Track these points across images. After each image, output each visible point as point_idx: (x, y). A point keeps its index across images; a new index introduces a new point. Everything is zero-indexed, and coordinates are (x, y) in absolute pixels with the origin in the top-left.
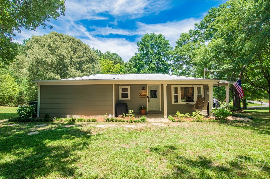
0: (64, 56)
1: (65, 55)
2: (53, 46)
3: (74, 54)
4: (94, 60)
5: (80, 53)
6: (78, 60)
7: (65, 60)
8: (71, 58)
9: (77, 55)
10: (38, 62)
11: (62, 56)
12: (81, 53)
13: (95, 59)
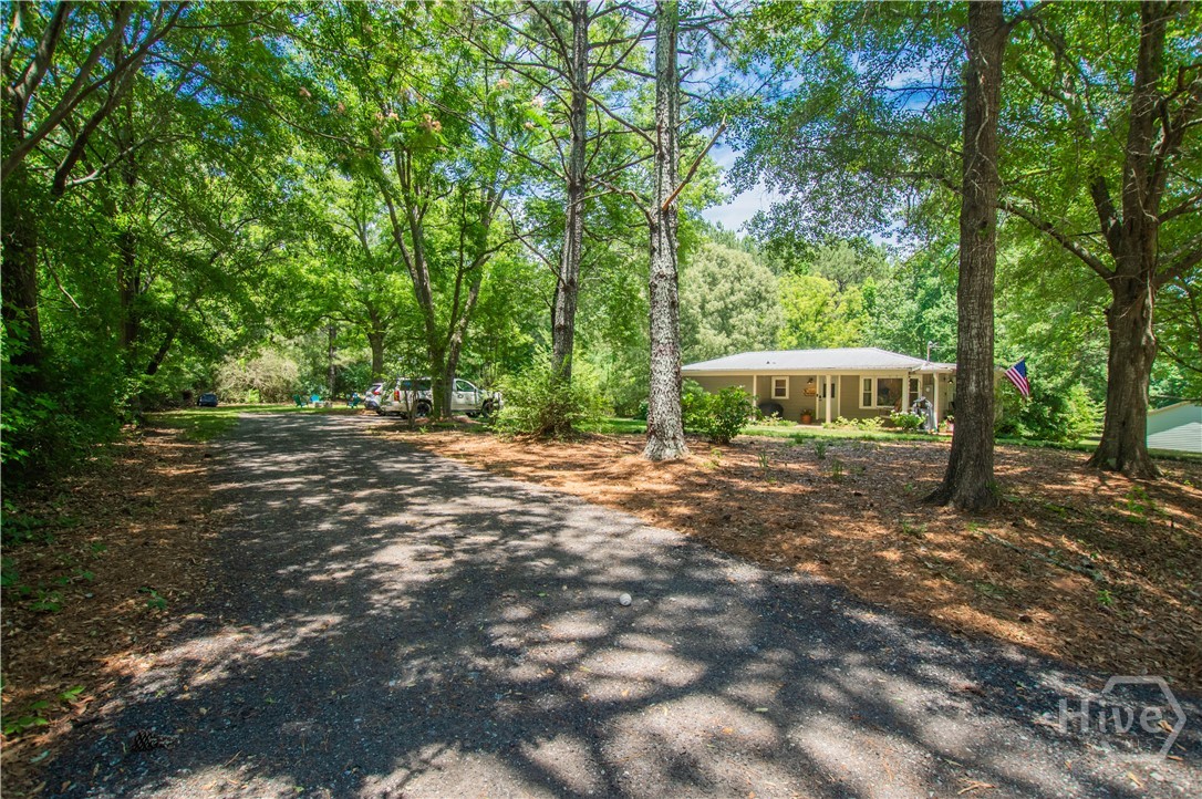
0: (688, 301)
3: (711, 290)
4: (764, 294)
5: (724, 286)
6: (720, 305)
7: (691, 311)
8: (705, 301)
9: (716, 291)
13: (766, 290)
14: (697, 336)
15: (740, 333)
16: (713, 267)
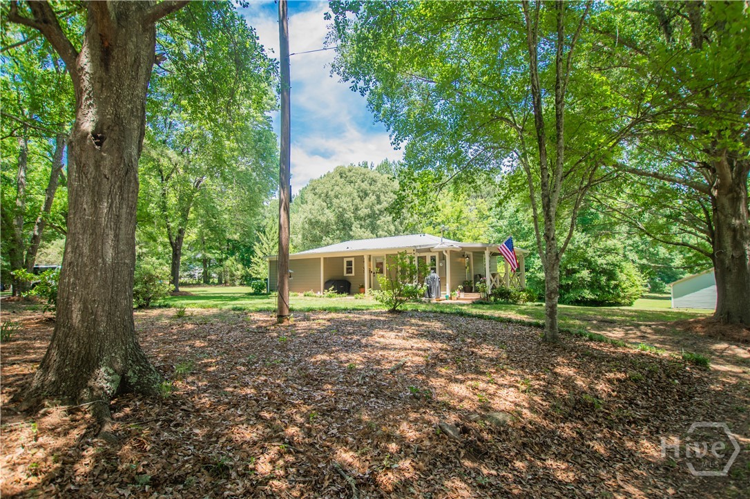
0: (344, 209)
1: (345, 206)
2: (332, 194)
6: (367, 211)
7: (346, 215)
9: (366, 202)
10: (311, 223)
11: (341, 210)
12: (374, 197)
14: (351, 233)
15: (383, 230)
16: (365, 186)
